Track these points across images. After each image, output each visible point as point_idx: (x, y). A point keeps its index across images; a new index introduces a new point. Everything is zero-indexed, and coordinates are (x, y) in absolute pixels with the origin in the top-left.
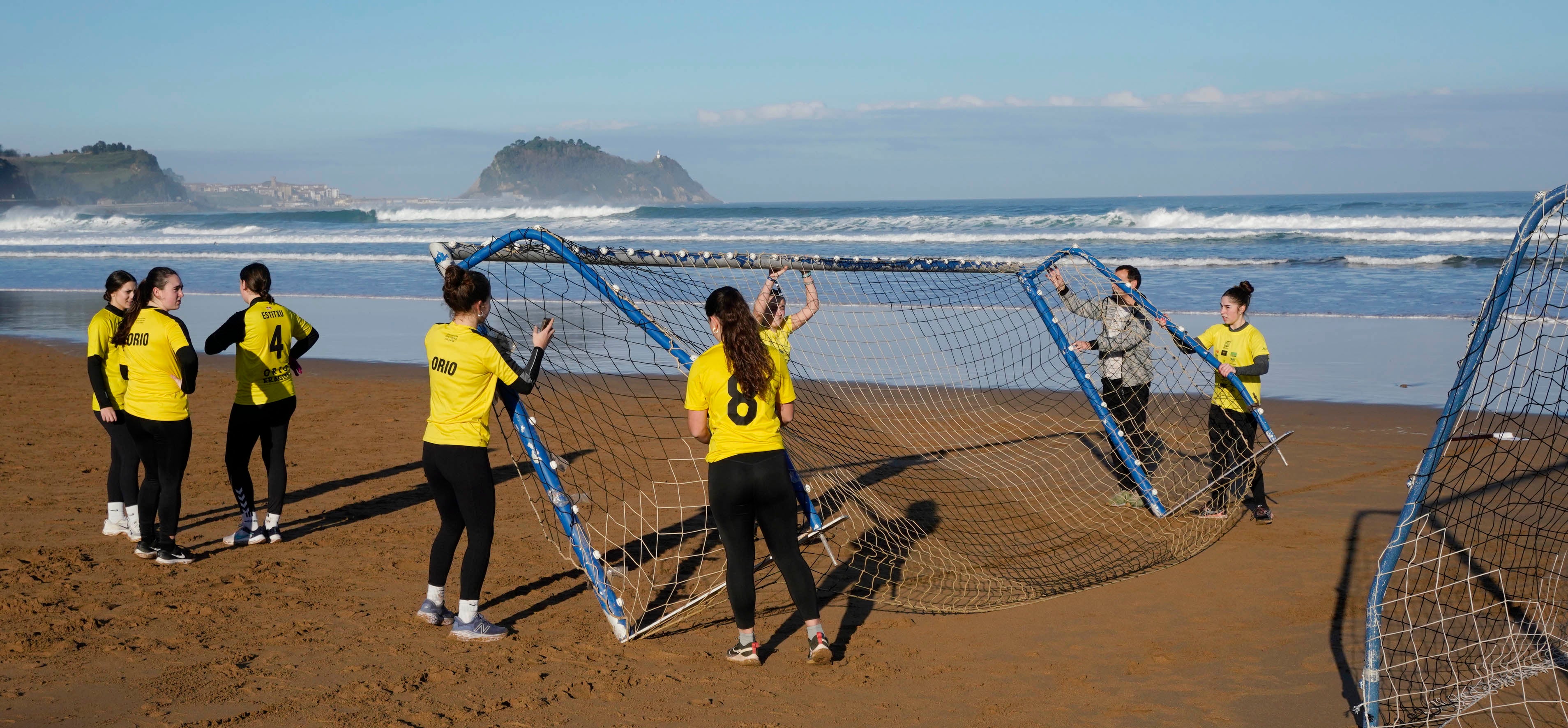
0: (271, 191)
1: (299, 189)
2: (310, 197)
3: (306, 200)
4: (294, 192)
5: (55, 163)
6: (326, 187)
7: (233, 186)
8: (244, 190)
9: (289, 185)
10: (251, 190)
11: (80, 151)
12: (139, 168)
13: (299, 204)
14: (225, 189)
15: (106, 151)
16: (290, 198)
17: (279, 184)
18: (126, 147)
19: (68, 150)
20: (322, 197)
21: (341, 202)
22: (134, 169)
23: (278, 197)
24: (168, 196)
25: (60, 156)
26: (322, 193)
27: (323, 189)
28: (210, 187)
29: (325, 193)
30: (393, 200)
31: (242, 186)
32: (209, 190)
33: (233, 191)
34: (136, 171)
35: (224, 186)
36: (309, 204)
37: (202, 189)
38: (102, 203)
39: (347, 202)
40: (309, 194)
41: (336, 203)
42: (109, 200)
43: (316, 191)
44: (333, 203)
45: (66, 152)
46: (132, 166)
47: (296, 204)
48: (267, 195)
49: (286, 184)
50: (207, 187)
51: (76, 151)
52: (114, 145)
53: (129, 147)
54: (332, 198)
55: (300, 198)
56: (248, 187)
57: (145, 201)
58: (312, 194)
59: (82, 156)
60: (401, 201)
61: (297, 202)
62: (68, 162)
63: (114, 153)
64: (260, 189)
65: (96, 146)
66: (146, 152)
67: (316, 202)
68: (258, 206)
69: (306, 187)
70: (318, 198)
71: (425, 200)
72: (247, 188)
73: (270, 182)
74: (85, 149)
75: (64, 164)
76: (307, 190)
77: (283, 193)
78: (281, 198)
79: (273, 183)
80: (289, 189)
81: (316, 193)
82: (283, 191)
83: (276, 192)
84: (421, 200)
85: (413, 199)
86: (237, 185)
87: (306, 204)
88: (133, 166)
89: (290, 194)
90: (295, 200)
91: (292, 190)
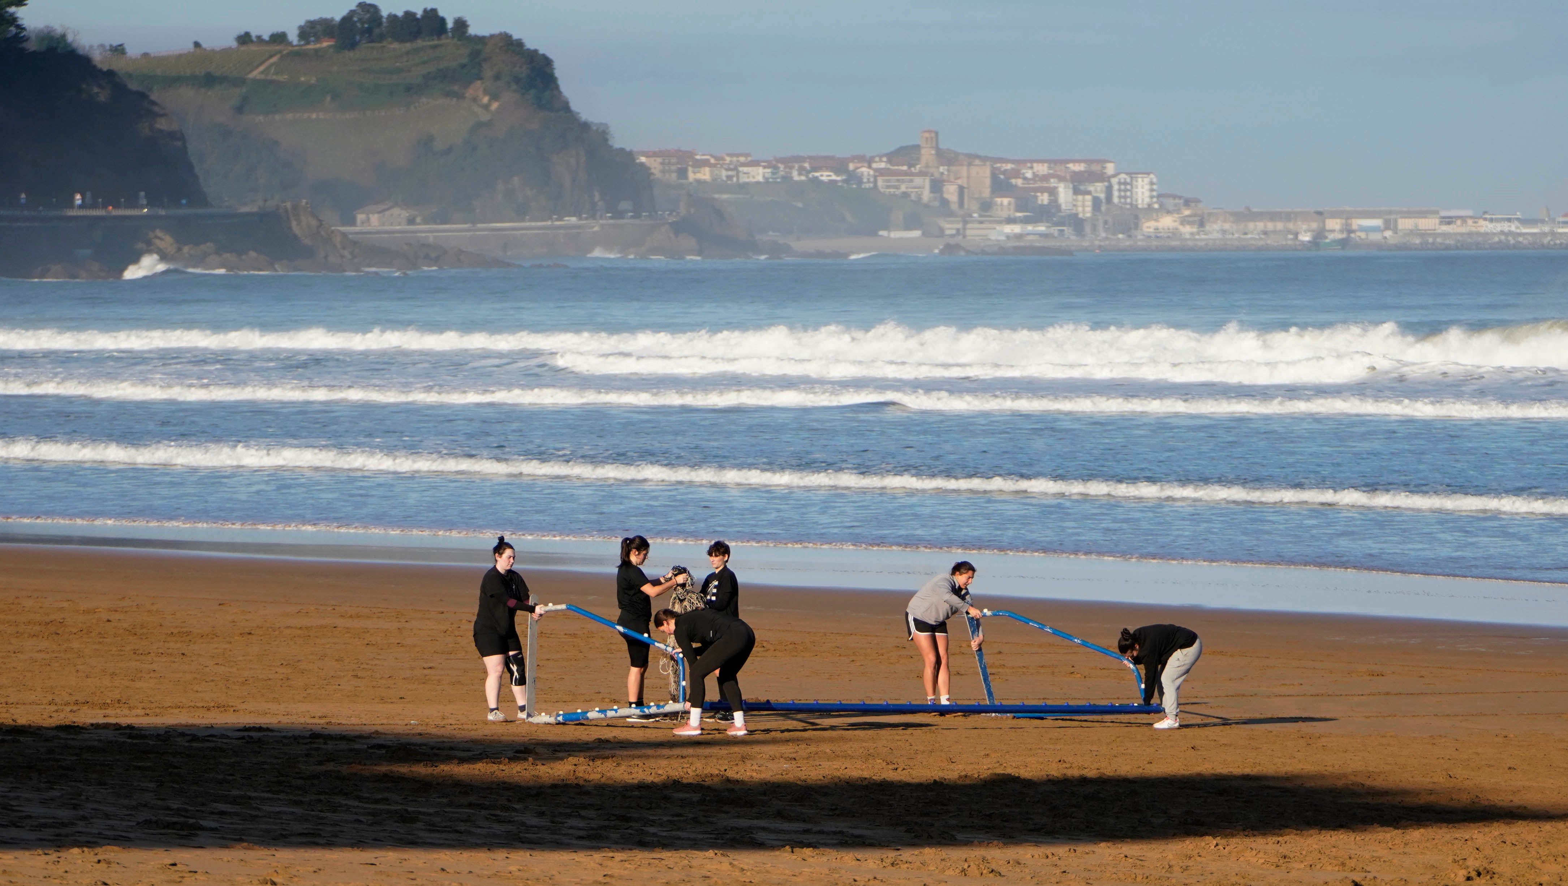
0: (918, 181)
1: (1017, 174)
2: (1054, 202)
3: (1047, 213)
4: (1000, 186)
5: (209, 80)
6: (1110, 168)
7: (789, 161)
8: (826, 176)
9: (984, 159)
10: (853, 177)
11: (293, 37)
12: (494, 97)
13: (1017, 229)
14: (759, 174)
15: (382, 38)
16: (986, 206)
17: (946, 158)
18: (450, 24)
19: (254, 34)
20: (1096, 203)
21: (1167, 222)
22: (475, 99)
23: (945, 202)
24: (597, 196)
25: (226, 52)
26: (1098, 189)
27: (1101, 177)
28: (706, 163)
29: (1109, 189)
30: (1348, 216)
31: (820, 163)
32: (705, 174)
33: (787, 179)
34: (486, 107)
35: (755, 163)
36: (1055, 230)
37: (682, 173)
38: (375, 219)
39: (1184, 221)
40: (1053, 192)
41: (1149, 226)
42: (396, 211)
43: (1078, 183)
44: (1137, 226)
45: (244, 39)
46: (470, 92)
47: (1009, 229)
48: (905, 195)
49: (972, 158)
50: (700, 164)
51: (279, 38)
52: (409, 16)
53: (461, 24)
54: (1134, 207)
55: (1019, 209)
56: (839, 166)
57: (521, 212)
58: (1064, 194)
59: (298, 55)
60: (1377, 222)
61: (1010, 221)
62: (255, 74)
63: (408, 46)
64: (880, 172)
65: (347, 19)
66: (519, 44)
67: (1077, 223)
68: (874, 233)
69: (1042, 169)
70: (1085, 208)
71: (1464, 219)
72: (837, 172)
73: (917, 147)
74: (310, 31)
75: (240, 81)
76: (1046, 178)
77: (961, 189)
78: (954, 206)
79: (927, 154)
80: (982, 175)
81: (1076, 191)
82: (962, 182)
83: (937, 186)
84: (1448, 220)
85: (1423, 214)
86: (800, 159)
87: (1041, 228)
88: (476, 89)
89: (987, 193)
90: (1004, 214)
91: (994, 176)
